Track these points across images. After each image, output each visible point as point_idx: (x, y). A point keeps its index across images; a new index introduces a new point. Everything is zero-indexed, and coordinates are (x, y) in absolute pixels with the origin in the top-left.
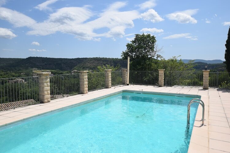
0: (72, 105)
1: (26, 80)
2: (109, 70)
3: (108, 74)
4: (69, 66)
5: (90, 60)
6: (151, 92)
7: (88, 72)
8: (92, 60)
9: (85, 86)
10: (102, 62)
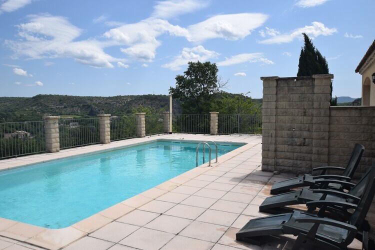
0: (84, 154)
1: (32, 134)
2: (142, 113)
3: (140, 118)
4: (103, 110)
5: (140, 100)
6: (192, 141)
7: (110, 116)
8: (142, 100)
9: (106, 133)
10: (158, 102)
